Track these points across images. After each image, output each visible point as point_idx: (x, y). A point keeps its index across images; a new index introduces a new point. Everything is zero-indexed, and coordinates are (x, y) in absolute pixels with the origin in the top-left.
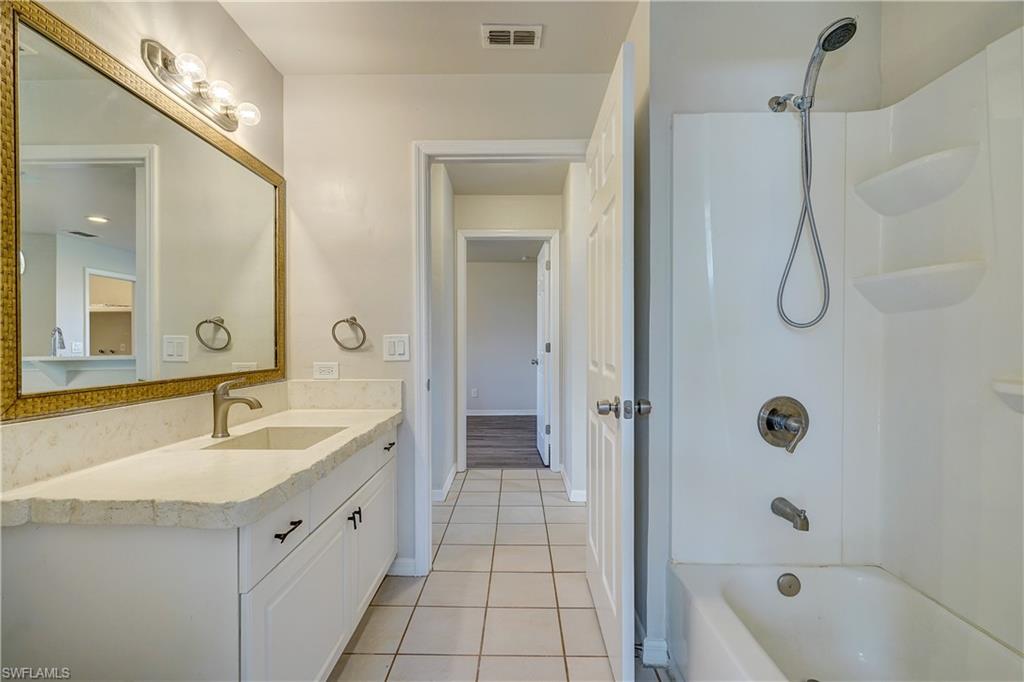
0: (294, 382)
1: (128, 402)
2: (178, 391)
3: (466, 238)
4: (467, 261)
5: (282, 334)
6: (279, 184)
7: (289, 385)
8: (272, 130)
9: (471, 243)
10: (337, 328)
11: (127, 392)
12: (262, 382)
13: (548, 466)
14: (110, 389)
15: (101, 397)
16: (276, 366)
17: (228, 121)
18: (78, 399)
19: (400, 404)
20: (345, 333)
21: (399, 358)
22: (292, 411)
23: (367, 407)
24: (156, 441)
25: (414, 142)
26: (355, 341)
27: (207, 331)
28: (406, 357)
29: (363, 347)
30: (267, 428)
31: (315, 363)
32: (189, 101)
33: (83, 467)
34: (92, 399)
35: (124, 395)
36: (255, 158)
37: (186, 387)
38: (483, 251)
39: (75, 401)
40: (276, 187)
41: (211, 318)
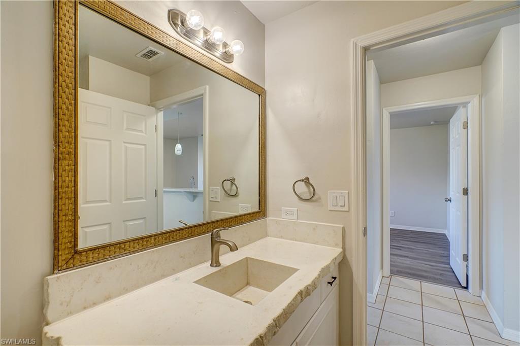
0: (270, 219)
1: (155, 246)
2: (191, 233)
3: (390, 113)
4: (390, 129)
5: (263, 188)
6: (261, 93)
7: (267, 220)
8: (257, 59)
9: (393, 115)
10: (296, 184)
11: (155, 239)
12: (250, 221)
13: (467, 288)
14: (142, 238)
15: (136, 245)
16: (260, 209)
17: (228, 57)
18: (120, 248)
19: (341, 245)
20: (302, 188)
21: (341, 209)
22: (269, 238)
23: (316, 243)
24: (174, 270)
25: (352, 40)
26: (308, 194)
27: (227, 185)
28: (346, 208)
29: (314, 199)
30: (247, 258)
31: (283, 208)
32: (203, 48)
33: (120, 294)
34: (130, 247)
35: (153, 241)
36: (245, 78)
37: (197, 230)
38: (402, 121)
39: (117, 250)
40: (259, 95)
41: (228, 178)
